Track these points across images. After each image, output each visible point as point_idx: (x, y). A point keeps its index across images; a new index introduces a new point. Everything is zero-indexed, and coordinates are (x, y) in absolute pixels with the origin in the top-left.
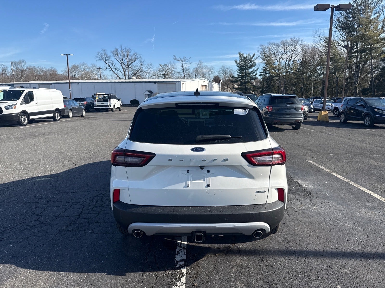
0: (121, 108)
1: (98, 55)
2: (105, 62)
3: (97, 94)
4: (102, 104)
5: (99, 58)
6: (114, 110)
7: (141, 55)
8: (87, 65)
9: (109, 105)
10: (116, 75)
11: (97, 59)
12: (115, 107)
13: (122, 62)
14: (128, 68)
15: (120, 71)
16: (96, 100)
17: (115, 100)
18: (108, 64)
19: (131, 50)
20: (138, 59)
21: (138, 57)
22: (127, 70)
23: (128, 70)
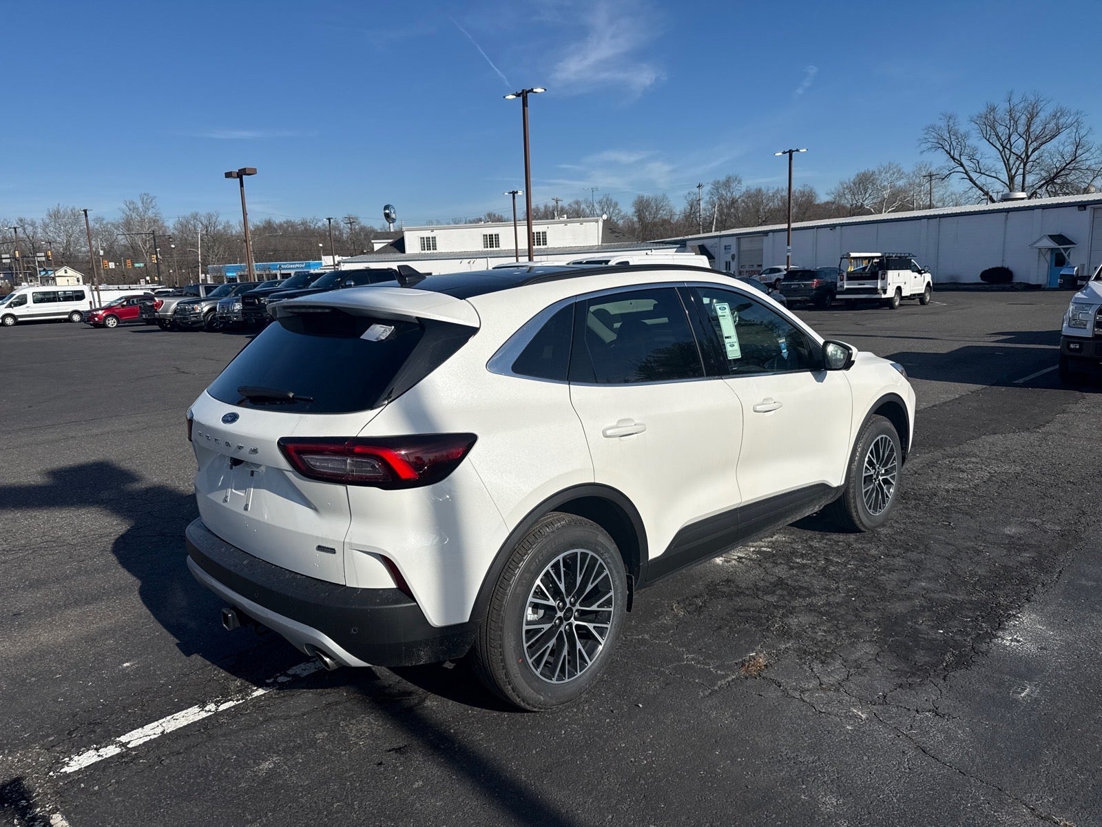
0: (928, 298)
1: (926, 136)
2: (949, 154)
3: (848, 257)
4: (859, 285)
5: (929, 145)
6: (897, 303)
7: (1081, 112)
8: (900, 170)
9: (879, 288)
10: (981, 189)
11: (924, 147)
12: (903, 295)
13: (1008, 146)
14: (1025, 165)
15: (995, 176)
16: (845, 274)
17: (907, 274)
18: (958, 158)
19: (1044, 102)
20: (1067, 128)
21: (1069, 121)
22: (1021, 171)
23: (1024, 169)
